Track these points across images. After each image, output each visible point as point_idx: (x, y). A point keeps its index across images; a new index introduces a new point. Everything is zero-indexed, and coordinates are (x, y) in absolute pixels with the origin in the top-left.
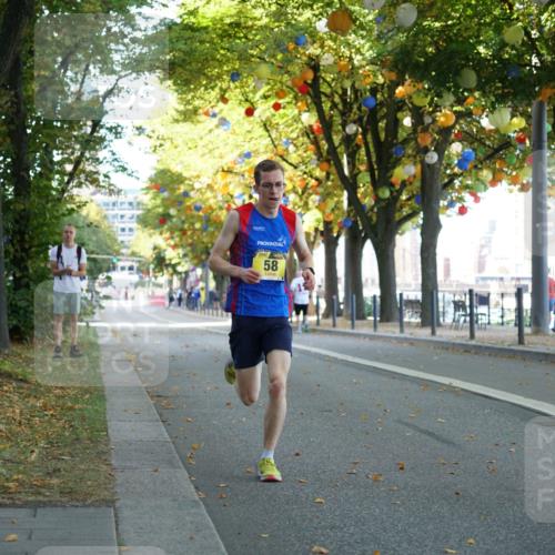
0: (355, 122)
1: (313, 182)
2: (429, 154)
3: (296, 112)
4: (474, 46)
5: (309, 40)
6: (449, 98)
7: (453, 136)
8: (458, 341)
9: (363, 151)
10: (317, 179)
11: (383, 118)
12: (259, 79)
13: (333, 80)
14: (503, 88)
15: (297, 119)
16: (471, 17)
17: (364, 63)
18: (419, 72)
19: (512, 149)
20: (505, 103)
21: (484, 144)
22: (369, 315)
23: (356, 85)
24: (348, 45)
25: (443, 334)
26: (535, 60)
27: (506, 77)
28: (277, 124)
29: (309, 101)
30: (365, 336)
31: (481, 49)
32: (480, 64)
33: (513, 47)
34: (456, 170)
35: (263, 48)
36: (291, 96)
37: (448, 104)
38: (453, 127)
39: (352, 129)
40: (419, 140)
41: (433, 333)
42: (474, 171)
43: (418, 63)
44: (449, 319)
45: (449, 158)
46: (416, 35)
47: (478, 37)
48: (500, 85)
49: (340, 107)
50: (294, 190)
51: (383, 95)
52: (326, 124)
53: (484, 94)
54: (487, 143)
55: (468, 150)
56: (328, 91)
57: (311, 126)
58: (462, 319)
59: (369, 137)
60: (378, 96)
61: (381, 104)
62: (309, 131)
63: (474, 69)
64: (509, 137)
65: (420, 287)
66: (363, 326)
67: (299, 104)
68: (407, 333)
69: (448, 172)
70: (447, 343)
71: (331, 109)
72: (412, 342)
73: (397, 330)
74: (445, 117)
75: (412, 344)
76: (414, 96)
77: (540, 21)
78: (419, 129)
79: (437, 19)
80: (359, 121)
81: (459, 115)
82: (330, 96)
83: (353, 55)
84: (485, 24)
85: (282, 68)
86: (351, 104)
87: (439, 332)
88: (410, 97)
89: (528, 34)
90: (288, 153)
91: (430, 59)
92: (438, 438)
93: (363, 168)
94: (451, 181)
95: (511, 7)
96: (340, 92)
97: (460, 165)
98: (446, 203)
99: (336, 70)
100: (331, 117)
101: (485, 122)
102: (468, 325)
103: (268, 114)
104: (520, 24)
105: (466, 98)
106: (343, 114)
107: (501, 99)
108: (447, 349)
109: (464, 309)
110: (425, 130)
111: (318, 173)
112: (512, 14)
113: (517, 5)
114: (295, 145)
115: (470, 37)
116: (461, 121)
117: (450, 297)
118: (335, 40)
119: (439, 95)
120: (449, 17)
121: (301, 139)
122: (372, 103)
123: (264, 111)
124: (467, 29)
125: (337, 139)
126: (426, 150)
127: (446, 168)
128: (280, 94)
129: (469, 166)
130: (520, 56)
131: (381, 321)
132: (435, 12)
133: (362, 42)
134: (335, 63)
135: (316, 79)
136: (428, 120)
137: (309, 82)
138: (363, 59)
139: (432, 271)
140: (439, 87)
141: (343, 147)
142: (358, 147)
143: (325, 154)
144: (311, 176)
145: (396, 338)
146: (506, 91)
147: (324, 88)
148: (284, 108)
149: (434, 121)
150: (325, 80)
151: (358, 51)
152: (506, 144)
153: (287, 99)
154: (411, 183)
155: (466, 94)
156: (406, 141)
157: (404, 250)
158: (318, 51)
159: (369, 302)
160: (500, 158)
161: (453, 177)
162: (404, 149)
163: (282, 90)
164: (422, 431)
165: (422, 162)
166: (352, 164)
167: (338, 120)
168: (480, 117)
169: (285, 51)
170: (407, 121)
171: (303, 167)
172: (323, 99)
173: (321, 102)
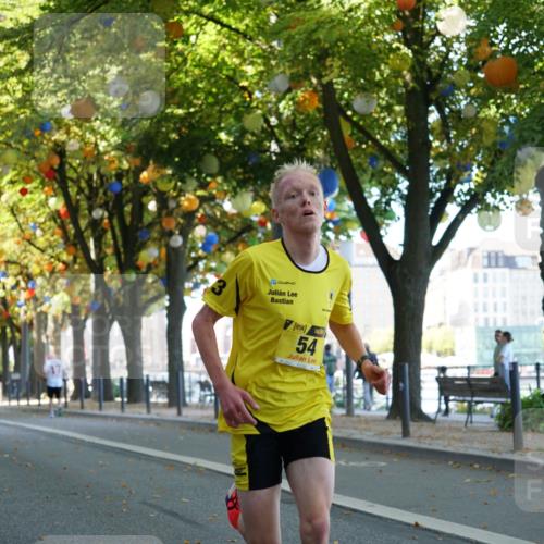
0: (101, 206)
1: (60, 266)
2: (174, 238)
3: (43, 196)
4: (215, 133)
5: (55, 126)
6: (192, 183)
7: (196, 221)
8: (203, 421)
9: (109, 235)
10: (64, 263)
11: (127, 202)
12: (5, 164)
13: (79, 165)
14: (245, 172)
15: (44, 204)
16: (212, 105)
17: (109, 149)
18: (163, 158)
19: (254, 232)
20: (247, 188)
21: (227, 228)
22: (117, 396)
23: (102, 170)
24: (93, 131)
25: (189, 414)
26: (274, 147)
27: (247, 162)
28: (25, 209)
29: (56, 186)
30: (113, 417)
31: (223, 136)
32: (222, 149)
33: (253, 134)
34: (201, 252)
35: (9, 133)
36: (38, 181)
37: (191, 188)
38: (197, 211)
39: (98, 213)
40: (164, 224)
41: (179, 413)
42: (217, 254)
43: (161, 149)
44: (195, 399)
45: (194, 241)
46: (159, 122)
47: (219, 124)
48: (240, 170)
49: (87, 191)
50: (41, 274)
51: (128, 180)
52: (73, 209)
53: (226, 179)
54: (231, 226)
55: (211, 234)
56: (75, 176)
57: (58, 212)
58: (208, 398)
59: (115, 222)
60: (124, 181)
61: (127, 189)
62: (55, 216)
63: (215, 154)
64: (251, 221)
65: (166, 368)
66: (111, 407)
67: (46, 189)
68: (154, 414)
69: (193, 255)
70: (193, 423)
71: (78, 193)
72: (158, 422)
73: (144, 411)
74: (188, 200)
75: (158, 424)
76: (159, 182)
77: (278, 109)
78: (164, 212)
79: (179, 106)
80: (105, 206)
81: (202, 200)
82: (76, 182)
83: (99, 142)
84: (227, 112)
85: (29, 154)
86: (97, 189)
87: (185, 412)
88: (155, 183)
89: (267, 121)
90: (36, 238)
91: (174, 145)
92: (181, 518)
93: (109, 251)
94: (196, 264)
95: (250, 95)
96: (86, 177)
97: (204, 248)
98: (191, 285)
99: (82, 155)
100: (78, 201)
101: (228, 206)
102: (213, 404)
103: (15, 199)
104: (259, 112)
105: (209, 183)
106: (89, 198)
107: (243, 184)
108: (193, 429)
109: (210, 389)
110: (170, 214)
111: (65, 257)
112: (251, 101)
113: (257, 94)
114: (42, 230)
115: (212, 124)
116: (205, 205)
117: (195, 377)
118: (80, 127)
119: (183, 180)
120: (191, 105)
121: (48, 223)
122: (117, 188)
123: (11, 196)
124: (209, 116)
125: (83, 223)
126: (171, 234)
127: (190, 252)
128: (27, 180)
129: (213, 249)
130: (260, 142)
131: (129, 402)
132: (177, 99)
133: (107, 128)
134: (81, 149)
135: (62, 165)
136: (172, 204)
137: (56, 167)
138: (109, 145)
139: (177, 352)
140: (182, 172)
141: (90, 231)
142: (105, 231)
143: (72, 238)
144: (59, 260)
145: (143, 419)
146: (247, 176)
147: (71, 174)
148: (31, 193)
149: (179, 205)
150: (71, 166)
151: (103, 138)
152: (248, 227)
153: (34, 184)
154: (156, 266)
155: (209, 179)
156: (151, 225)
157: (152, 332)
158: (64, 137)
159: (117, 384)
160: (243, 241)
161: (197, 260)
162: (149, 233)
163: (29, 176)
164: (166, 512)
165: (167, 246)
166: (98, 247)
167: (84, 204)
168: (223, 201)
169: (31, 137)
170: (152, 206)
171: (50, 251)
172: (70, 184)
173: (67, 187)
